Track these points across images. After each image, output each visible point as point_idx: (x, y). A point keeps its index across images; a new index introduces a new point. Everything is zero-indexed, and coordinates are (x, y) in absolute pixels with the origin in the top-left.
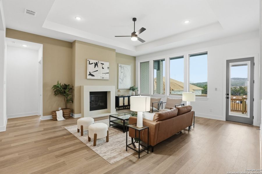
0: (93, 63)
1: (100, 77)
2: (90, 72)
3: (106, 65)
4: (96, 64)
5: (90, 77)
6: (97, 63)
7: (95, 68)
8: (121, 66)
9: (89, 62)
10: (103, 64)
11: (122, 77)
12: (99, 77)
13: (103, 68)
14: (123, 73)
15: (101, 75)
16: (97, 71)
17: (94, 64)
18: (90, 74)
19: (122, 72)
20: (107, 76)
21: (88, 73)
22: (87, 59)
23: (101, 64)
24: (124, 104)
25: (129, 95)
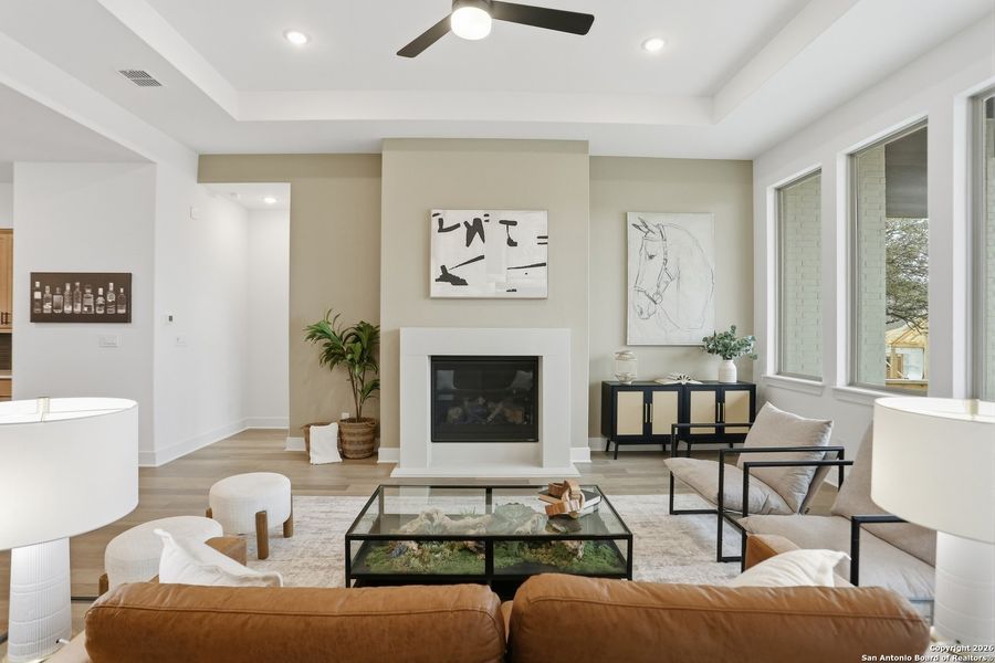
0: (458, 226)
1: (498, 285)
2: (443, 268)
3: (531, 225)
4: (475, 229)
5: (447, 289)
6: (477, 221)
7: (468, 245)
8: (643, 226)
9: (441, 221)
10: (514, 223)
11: (649, 284)
12: (493, 285)
13: (511, 243)
14: (658, 261)
15: (503, 279)
16: (482, 257)
17: (463, 229)
18: (446, 277)
19: (651, 257)
20: (536, 282)
21: (436, 273)
22: (429, 212)
23: (501, 222)
24: (647, 426)
25: (684, 382)
